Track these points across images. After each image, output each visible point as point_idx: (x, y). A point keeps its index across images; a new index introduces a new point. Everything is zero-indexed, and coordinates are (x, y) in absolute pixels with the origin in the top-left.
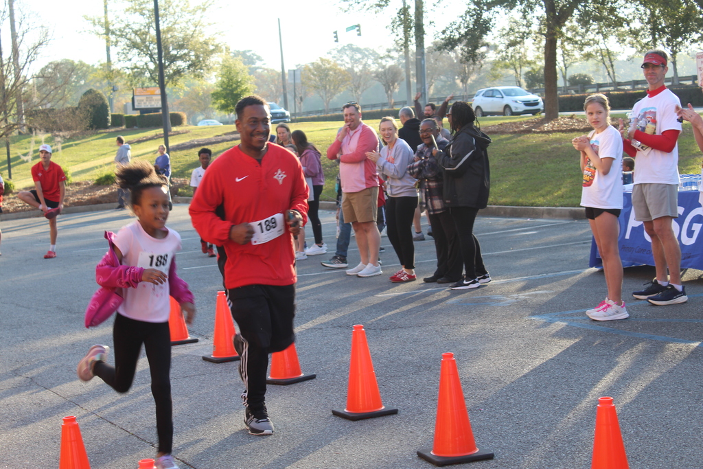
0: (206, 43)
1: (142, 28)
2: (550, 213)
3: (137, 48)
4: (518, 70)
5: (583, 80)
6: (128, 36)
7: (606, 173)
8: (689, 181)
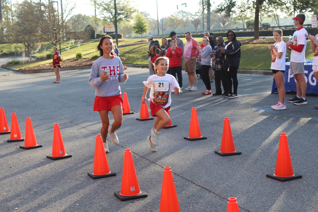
0: (131, 9)
1: (108, 3)
2: (256, 73)
3: (106, 10)
4: (244, 21)
5: (267, 25)
6: (103, 6)
7: (280, 58)
8: (309, 61)
